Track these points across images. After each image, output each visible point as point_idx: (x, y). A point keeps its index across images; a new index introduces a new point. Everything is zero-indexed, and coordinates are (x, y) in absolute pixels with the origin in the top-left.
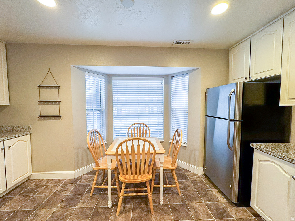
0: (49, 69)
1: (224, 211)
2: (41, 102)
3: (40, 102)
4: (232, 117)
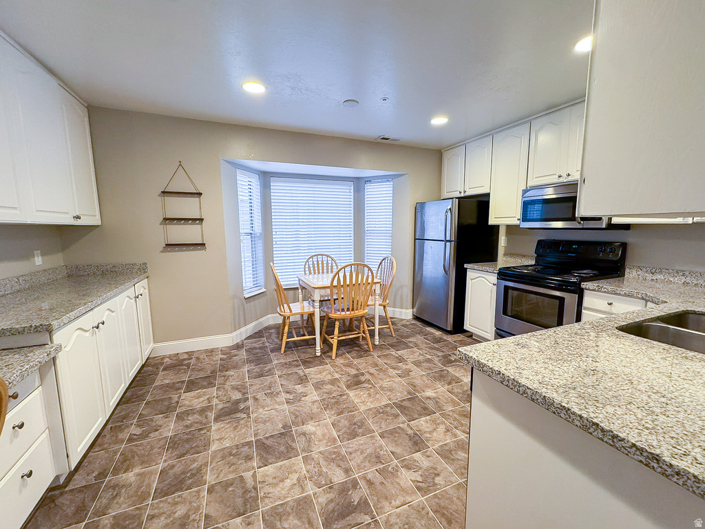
0: (180, 162)
1: (441, 339)
2: (168, 220)
3: (165, 219)
4: (448, 238)
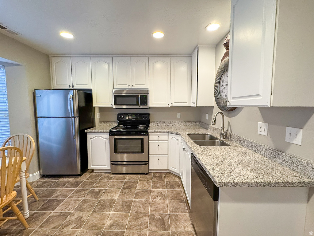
1: (77, 182)
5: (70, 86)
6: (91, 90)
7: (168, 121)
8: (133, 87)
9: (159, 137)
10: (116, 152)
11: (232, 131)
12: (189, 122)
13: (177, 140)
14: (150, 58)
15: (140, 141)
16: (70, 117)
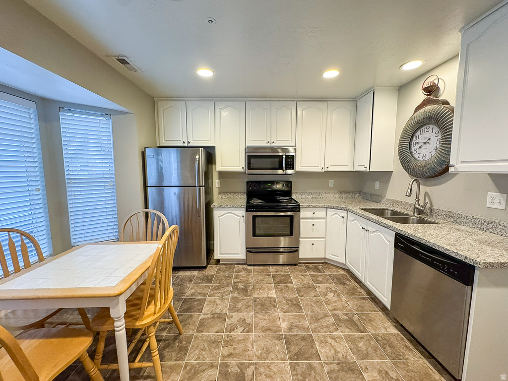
1: (206, 276)
5: (184, 142)
6: (214, 148)
7: (315, 191)
8: (273, 144)
9: (314, 213)
10: (254, 235)
11: (434, 204)
12: (345, 192)
13: (343, 217)
14: (298, 103)
15: (288, 219)
16: (196, 186)
